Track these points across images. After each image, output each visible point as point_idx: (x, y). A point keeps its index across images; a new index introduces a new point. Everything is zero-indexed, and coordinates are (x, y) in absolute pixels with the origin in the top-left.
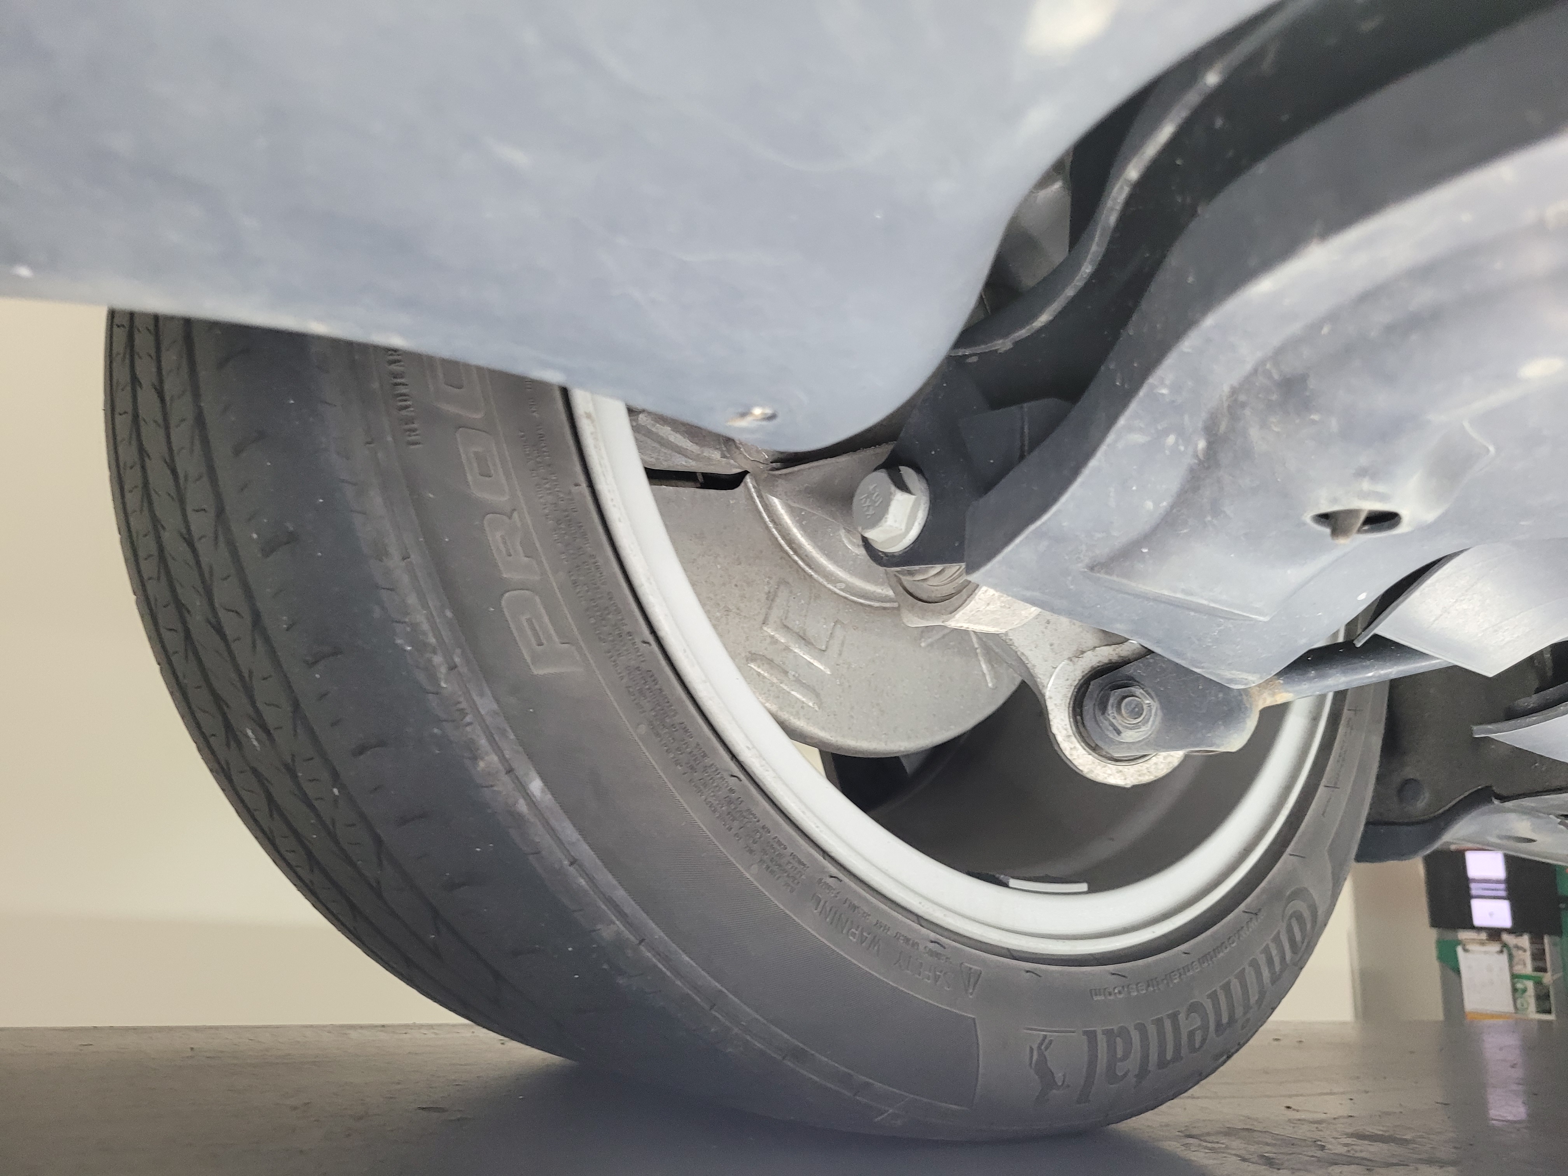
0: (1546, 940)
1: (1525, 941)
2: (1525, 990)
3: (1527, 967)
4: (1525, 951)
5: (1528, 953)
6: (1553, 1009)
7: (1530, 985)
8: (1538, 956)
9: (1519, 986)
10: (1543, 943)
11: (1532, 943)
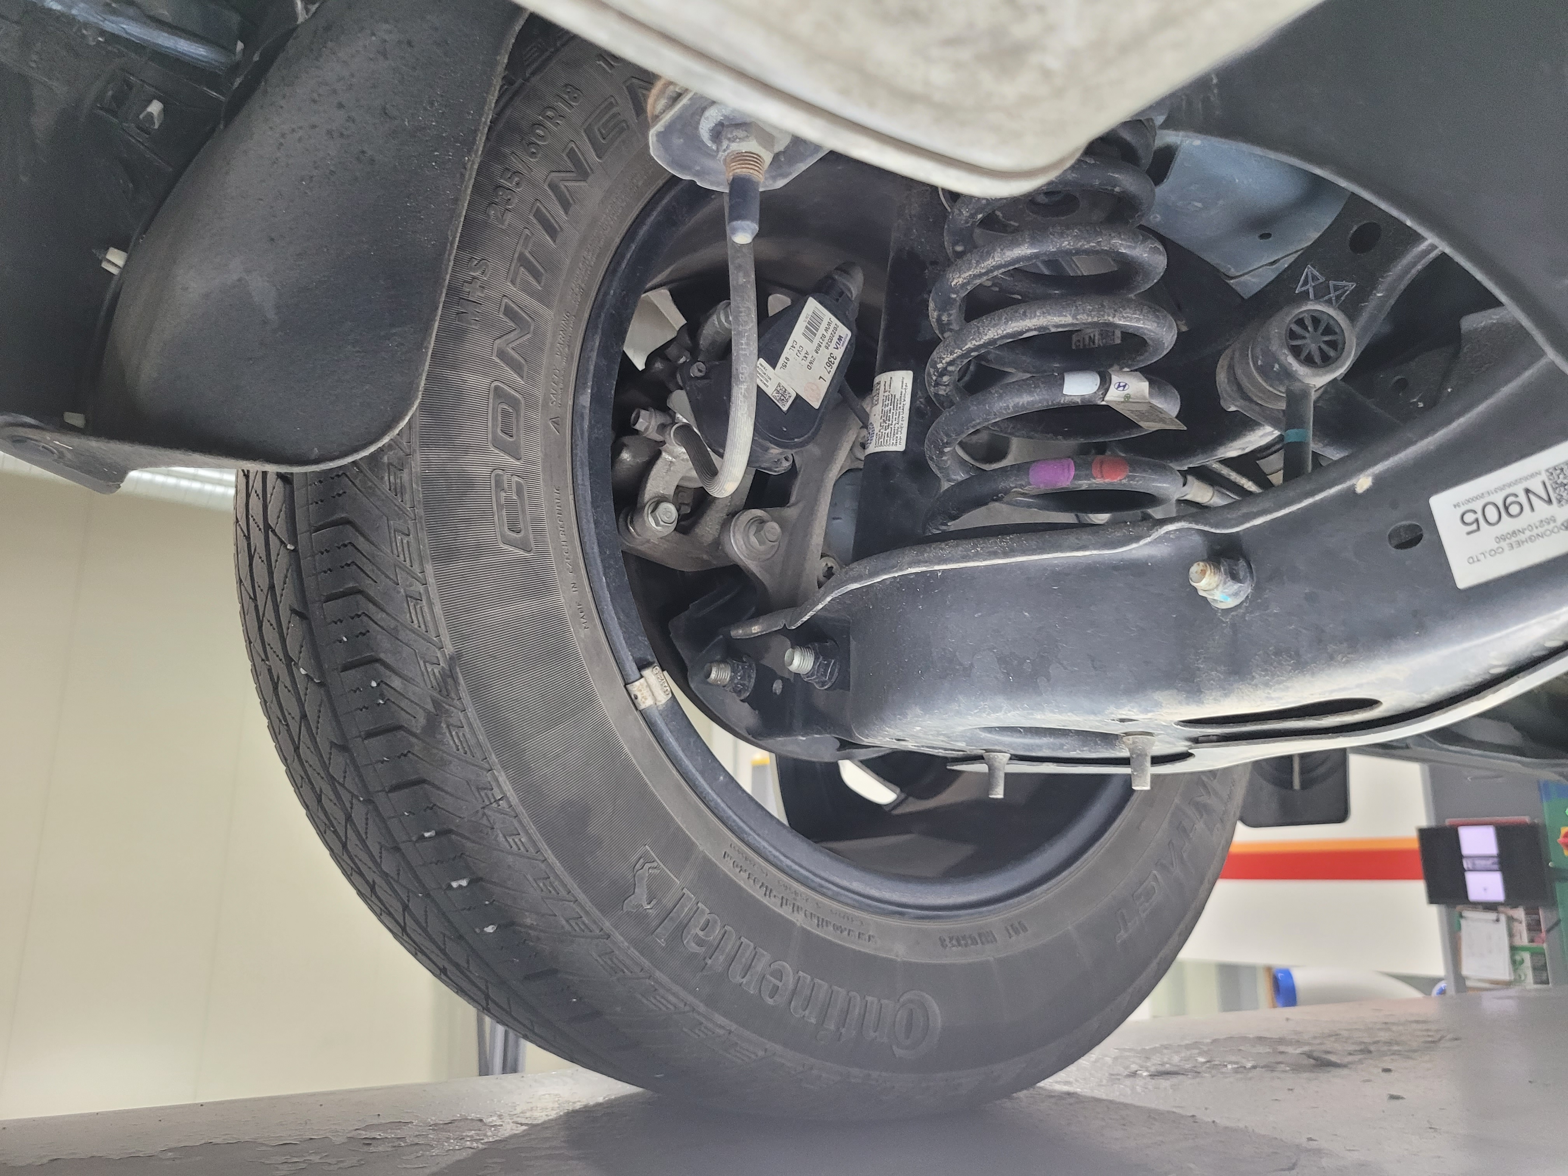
0: (1541, 912)
1: (1520, 913)
2: (1522, 961)
3: (1523, 938)
4: (1521, 922)
5: (1524, 924)
6: (1550, 980)
7: (1527, 956)
8: (1534, 927)
9: (1518, 958)
10: (1538, 914)
11: (1527, 914)
